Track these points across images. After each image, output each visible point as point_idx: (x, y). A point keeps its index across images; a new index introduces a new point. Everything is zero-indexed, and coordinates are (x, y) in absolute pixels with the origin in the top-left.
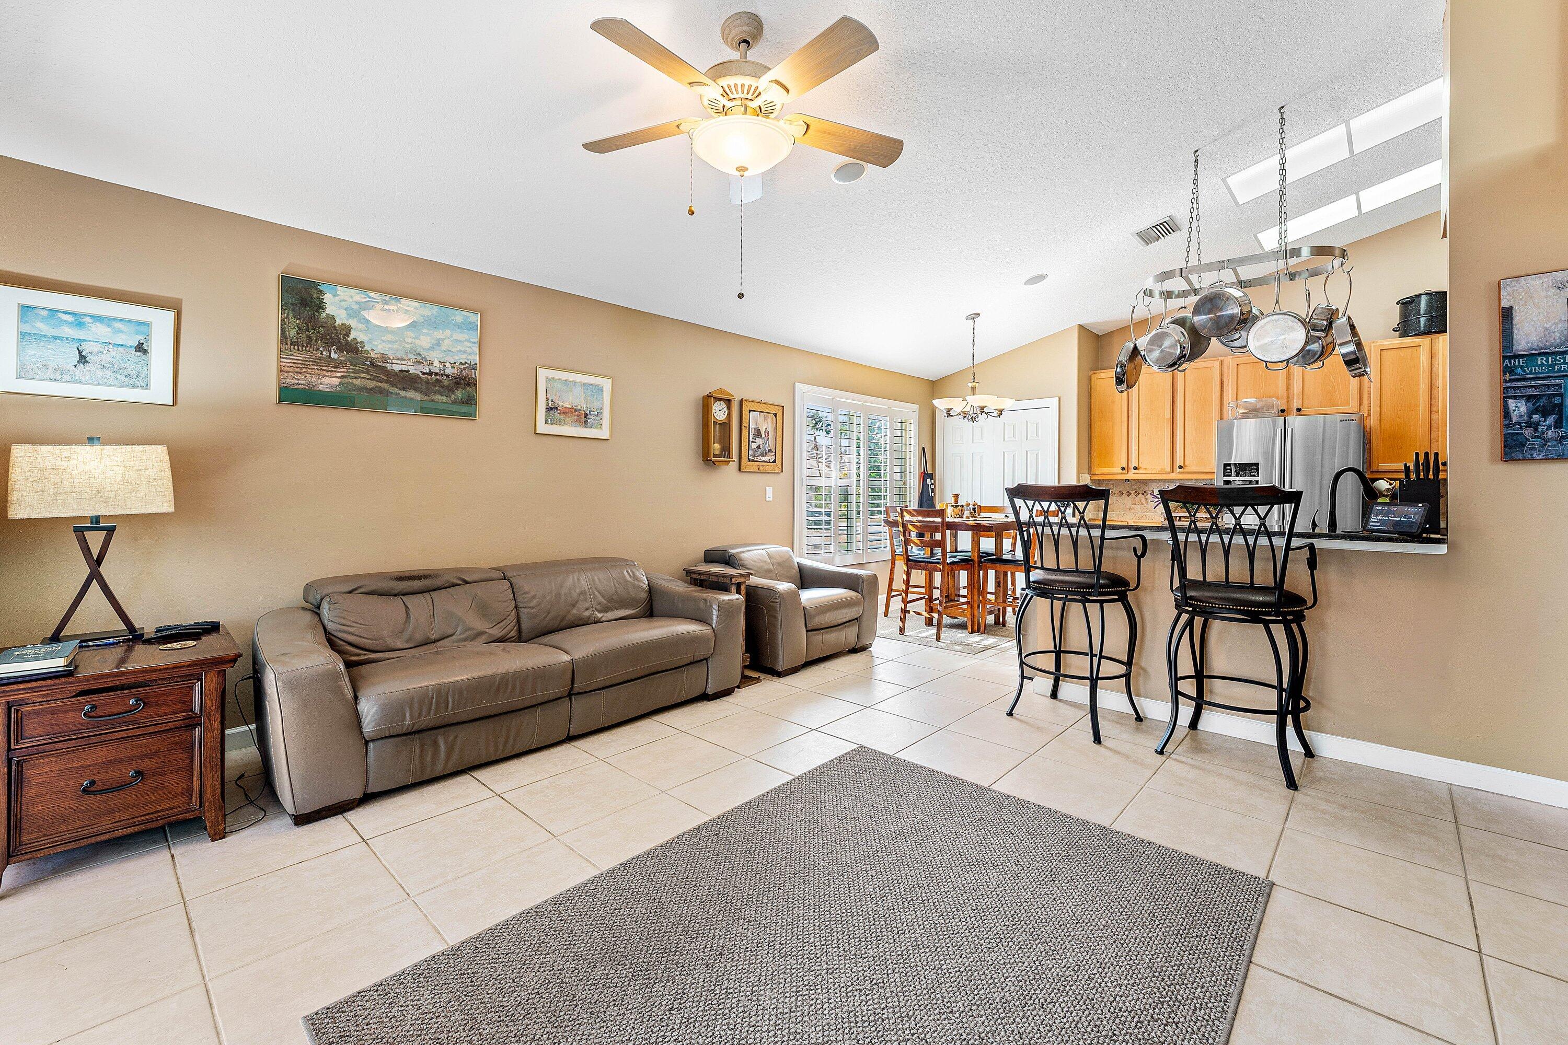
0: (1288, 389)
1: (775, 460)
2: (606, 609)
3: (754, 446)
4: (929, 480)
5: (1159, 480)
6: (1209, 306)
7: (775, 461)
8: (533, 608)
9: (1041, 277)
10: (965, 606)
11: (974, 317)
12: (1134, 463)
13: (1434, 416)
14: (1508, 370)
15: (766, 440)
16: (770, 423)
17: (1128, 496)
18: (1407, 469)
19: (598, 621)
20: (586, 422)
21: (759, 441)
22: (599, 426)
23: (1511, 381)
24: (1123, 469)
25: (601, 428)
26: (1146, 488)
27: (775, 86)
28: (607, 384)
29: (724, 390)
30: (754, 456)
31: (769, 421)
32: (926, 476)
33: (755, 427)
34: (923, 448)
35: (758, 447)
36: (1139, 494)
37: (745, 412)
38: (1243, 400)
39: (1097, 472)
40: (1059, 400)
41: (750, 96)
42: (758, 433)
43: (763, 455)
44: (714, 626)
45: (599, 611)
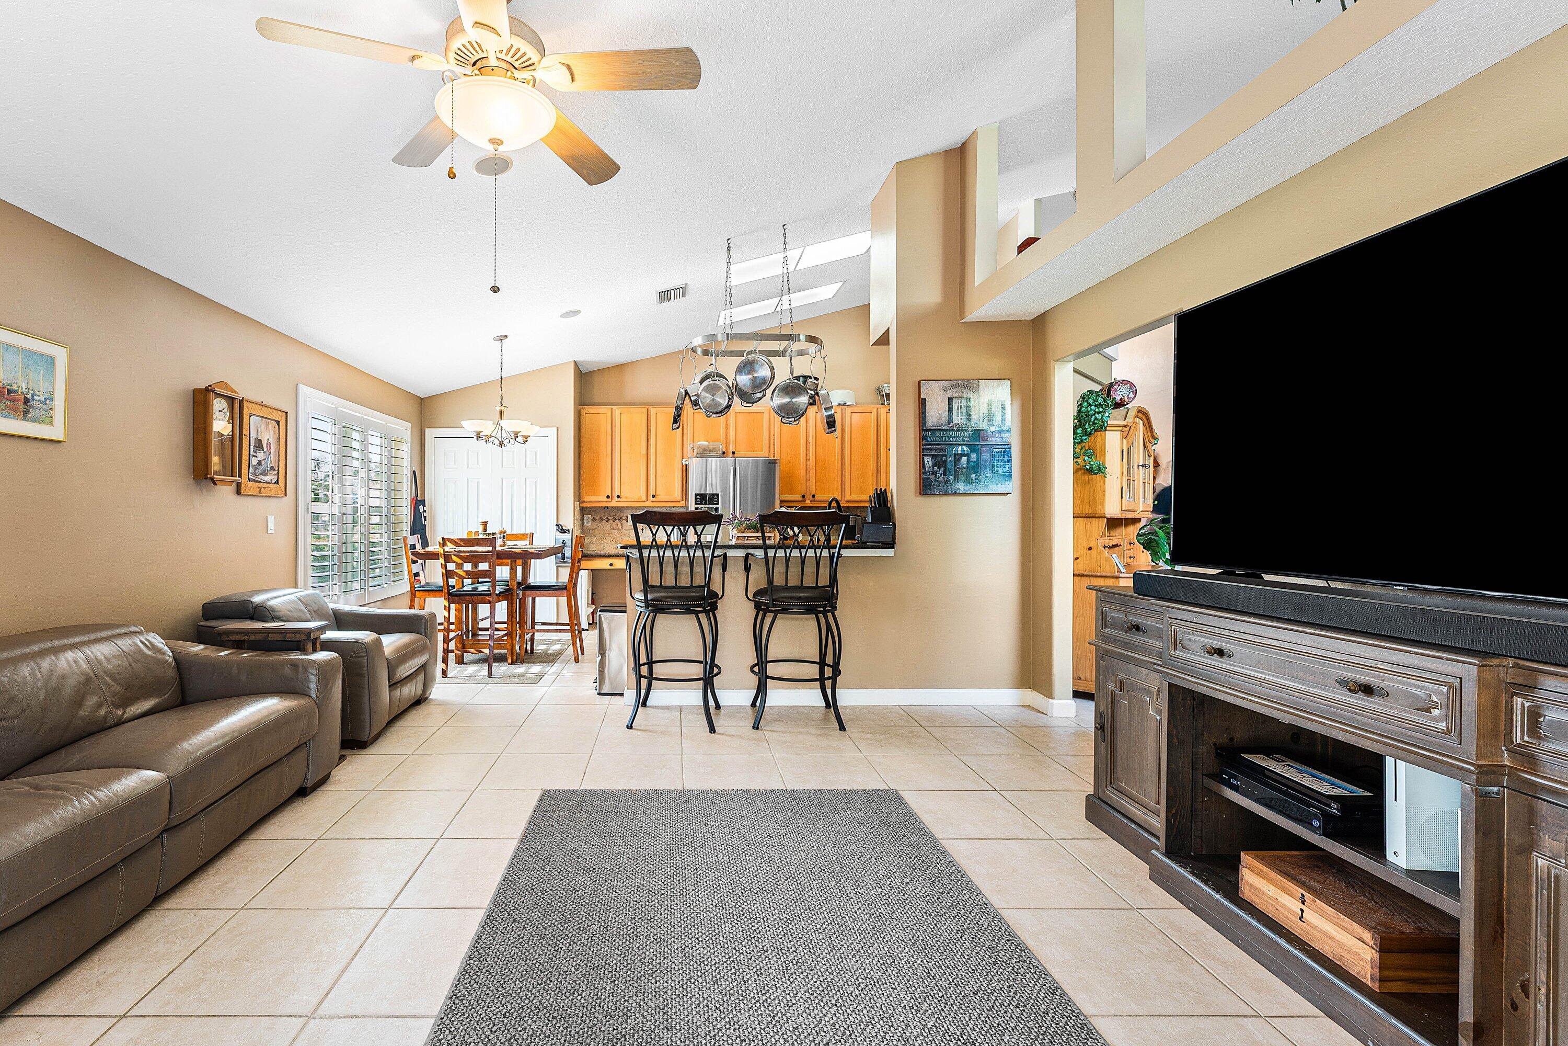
0: (726, 436)
1: (278, 480)
2: (126, 702)
3: (254, 461)
4: (421, 507)
5: (632, 508)
6: (749, 368)
7: (277, 482)
8: (12, 718)
9: (576, 313)
10: (506, 638)
11: (502, 338)
12: (617, 493)
13: (808, 463)
14: (923, 438)
15: (268, 454)
16: (272, 433)
17: (607, 521)
18: (870, 497)
19: (120, 723)
20: (26, 412)
21: (261, 455)
22: (50, 420)
23: (926, 445)
24: (608, 497)
25: (51, 423)
26: (622, 515)
27: (565, 69)
28: (60, 354)
29: (226, 383)
30: (254, 474)
31: (272, 429)
32: (418, 503)
33: (256, 436)
34: (414, 472)
35: (260, 463)
36: (616, 520)
37: (246, 417)
38: (699, 443)
39: (585, 500)
40: (557, 429)
41: (516, 64)
42: (259, 445)
43: (265, 473)
44: (313, 696)
45: (118, 707)
